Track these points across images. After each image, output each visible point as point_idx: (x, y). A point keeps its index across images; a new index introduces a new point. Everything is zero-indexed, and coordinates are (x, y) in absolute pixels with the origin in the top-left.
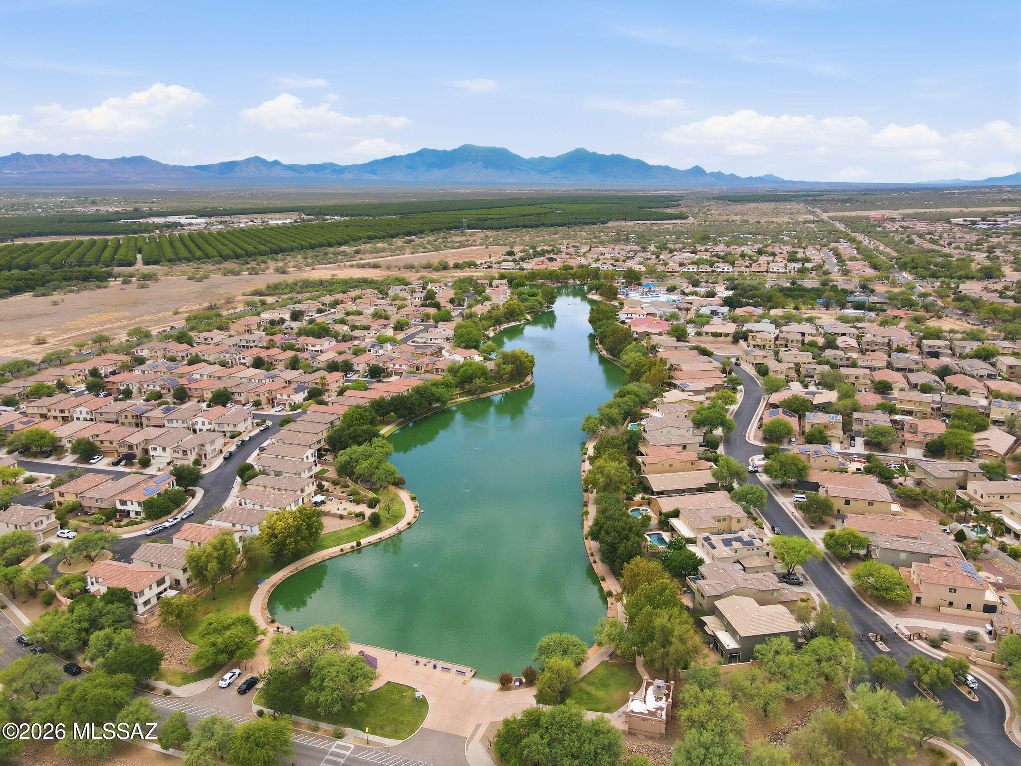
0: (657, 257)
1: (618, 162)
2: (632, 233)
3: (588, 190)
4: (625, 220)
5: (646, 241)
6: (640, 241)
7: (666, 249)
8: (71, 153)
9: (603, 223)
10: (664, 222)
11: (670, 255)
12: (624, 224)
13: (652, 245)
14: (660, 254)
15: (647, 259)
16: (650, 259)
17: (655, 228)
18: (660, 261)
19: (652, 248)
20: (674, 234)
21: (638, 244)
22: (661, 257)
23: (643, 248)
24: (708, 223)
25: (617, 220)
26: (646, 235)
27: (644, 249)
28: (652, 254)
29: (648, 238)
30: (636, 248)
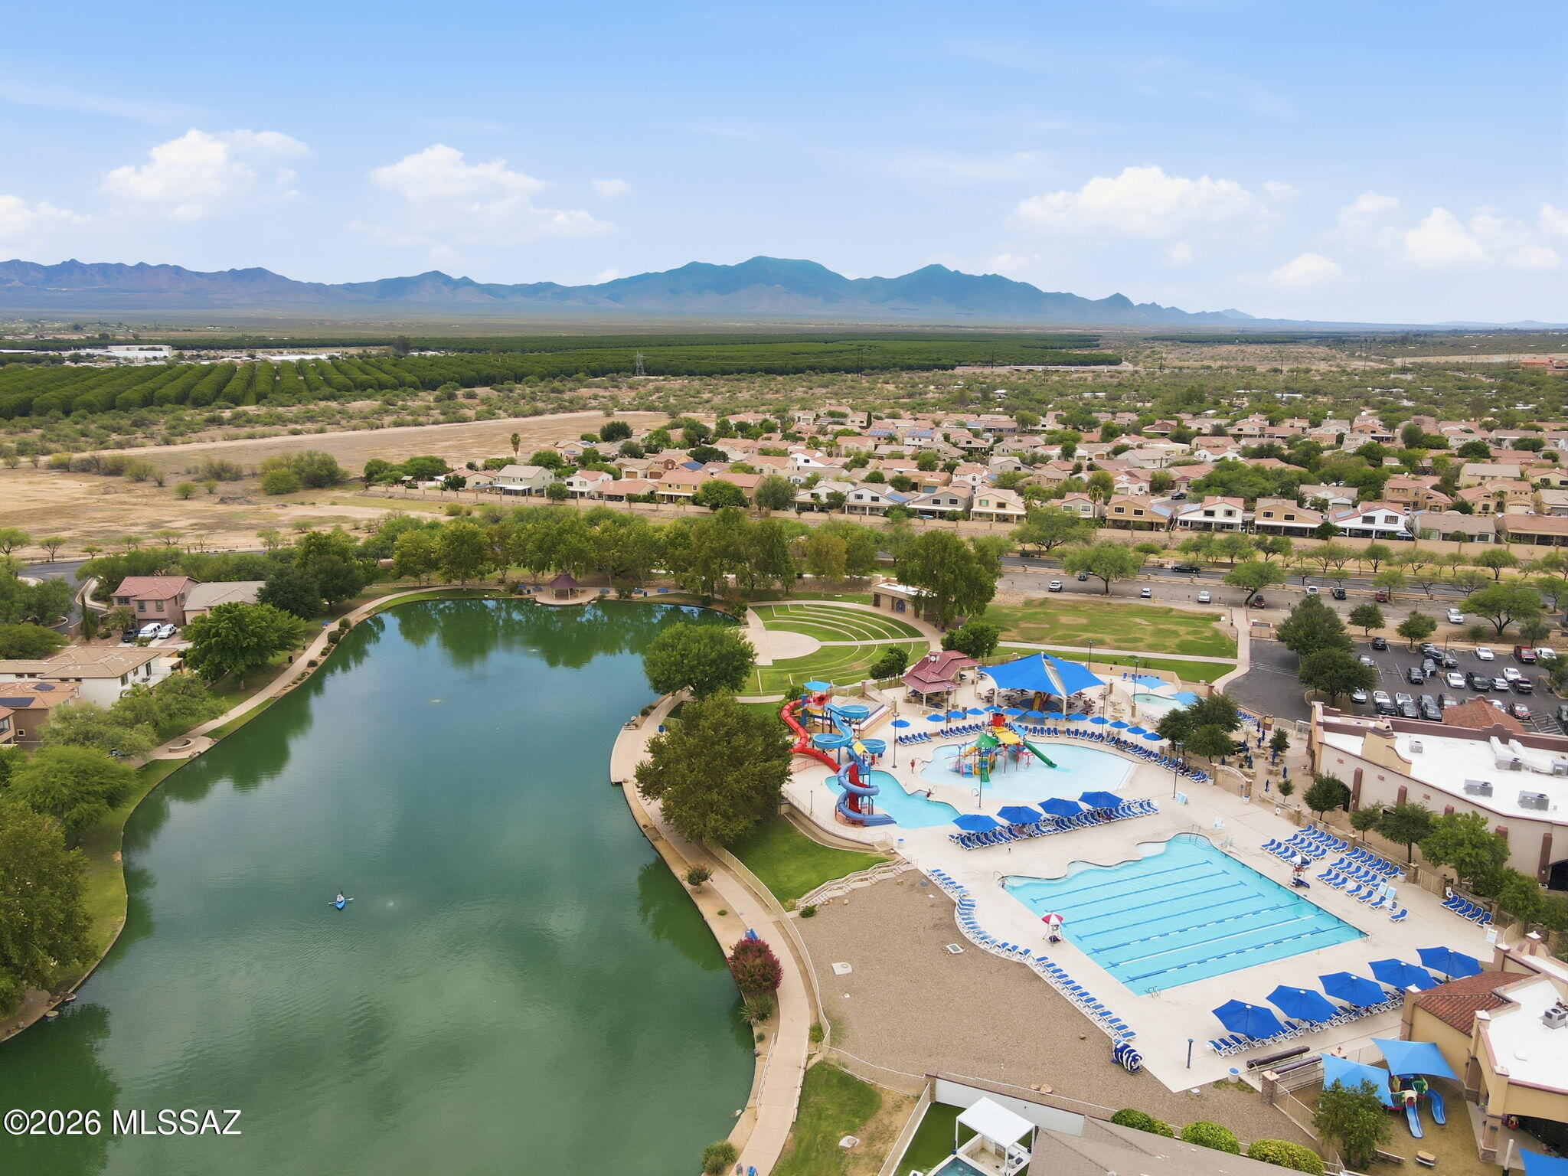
0: (1068, 453)
1: (995, 286)
2: (1002, 385)
3: (943, 326)
4: (991, 363)
5: (1033, 405)
6: (1018, 402)
7: (1092, 425)
8: (153, 263)
9: (944, 368)
10: (1073, 368)
11: (1107, 447)
12: (987, 370)
13: (1051, 415)
14: (1077, 440)
15: (1034, 461)
16: (1045, 460)
17: (1055, 378)
18: (1078, 469)
19: (1050, 423)
20: (1103, 388)
21: (1009, 410)
22: (1081, 451)
23: (1023, 421)
24: (1167, 371)
25: (975, 363)
26: (1033, 390)
27: (1026, 427)
28: (1050, 443)
29: (1038, 396)
30: (1004, 421)
